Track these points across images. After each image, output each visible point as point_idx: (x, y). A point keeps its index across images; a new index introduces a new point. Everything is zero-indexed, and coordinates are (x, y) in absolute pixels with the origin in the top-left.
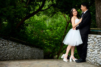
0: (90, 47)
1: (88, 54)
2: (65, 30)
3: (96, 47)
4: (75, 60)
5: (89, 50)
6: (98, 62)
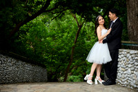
0: (121, 65)
1: (118, 74)
2: (75, 38)
3: (130, 66)
4: (101, 81)
5: (120, 69)
6: (132, 85)
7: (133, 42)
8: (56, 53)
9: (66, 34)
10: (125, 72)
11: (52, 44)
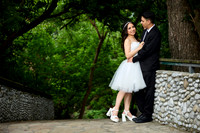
0: (159, 93)
1: (156, 106)
2: (95, 55)
3: (172, 94)
5: (158, 100)
6: (176, 121)
7: (176, 60)
8: (67, 77)
9: (81, 50)
10: (166, 104)
11: (62, 64)
